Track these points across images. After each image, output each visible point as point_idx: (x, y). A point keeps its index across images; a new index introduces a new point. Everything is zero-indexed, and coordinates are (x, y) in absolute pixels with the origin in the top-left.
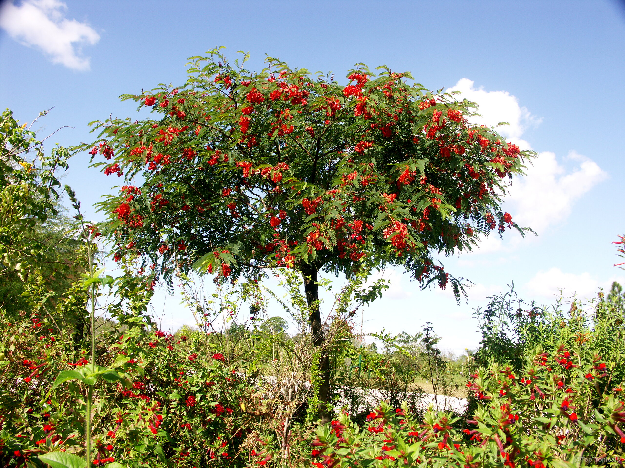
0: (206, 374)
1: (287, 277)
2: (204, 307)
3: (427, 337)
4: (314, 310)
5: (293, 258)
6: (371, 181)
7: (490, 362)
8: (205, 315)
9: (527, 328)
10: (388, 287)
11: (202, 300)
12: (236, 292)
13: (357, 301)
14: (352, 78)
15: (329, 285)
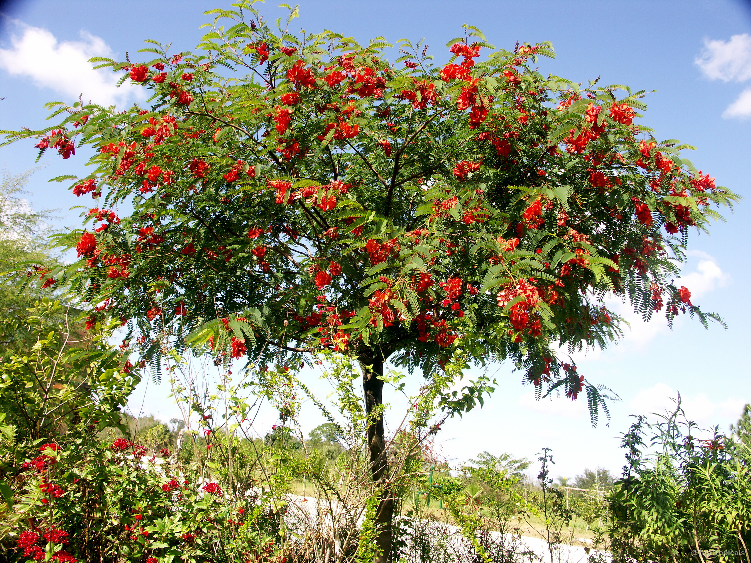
0: (191, 515)
1: (334, 365)
2: (204, 405)
3: (544, 470)
4: (374, 420)
5: (346, 337)
6: (479, 216)
7: (649, 520)
8: (205, 418)
9: (711, 469)
10: (493, 390)
11: (201, 394)
12: (252, 383)
13: (443, 409)
14: (457, 50)
15: (401, 381)
